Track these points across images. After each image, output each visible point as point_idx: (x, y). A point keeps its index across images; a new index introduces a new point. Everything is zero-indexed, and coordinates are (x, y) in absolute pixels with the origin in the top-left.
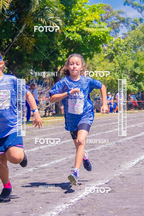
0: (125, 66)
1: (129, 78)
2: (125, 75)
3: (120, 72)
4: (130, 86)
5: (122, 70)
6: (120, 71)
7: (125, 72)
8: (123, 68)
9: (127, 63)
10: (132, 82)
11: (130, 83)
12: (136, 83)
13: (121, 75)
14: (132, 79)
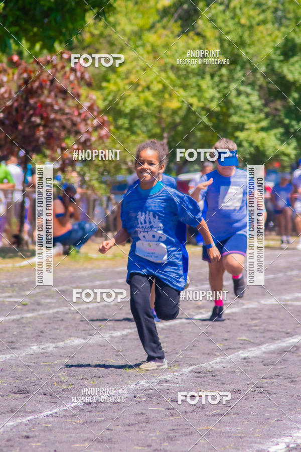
0: (247, 53)
1: (258, 104)
2: (242, 88)
3: (221, 76)
4: (263, 134)
5: (232, 67)
6: (224, 71)
7: (244, 75)
8: (235, 60)
9: (255, 38)
10: (271, 118)
11: (264, 124)
12: (287, 121)
13: (226, 88)
14: (272, 105)
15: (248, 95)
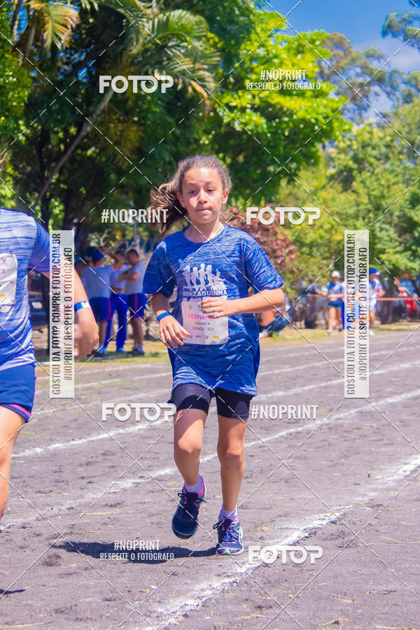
0: (386, 203)
1: (395, 236)
2: (384, 226)
3: (369, 218)
4: (398, 256)
5: (376, 212)
6: (371, 215)
7: (384, 217)
8: (378, 208)
9: (391, 193)
10: (403, 245)
11: (399, 249)
12: (414, 248)
13: (373, 226)
14: (404, 237)
15: (387, 230)
